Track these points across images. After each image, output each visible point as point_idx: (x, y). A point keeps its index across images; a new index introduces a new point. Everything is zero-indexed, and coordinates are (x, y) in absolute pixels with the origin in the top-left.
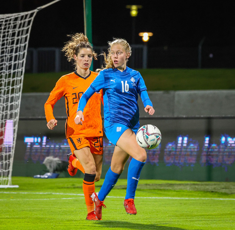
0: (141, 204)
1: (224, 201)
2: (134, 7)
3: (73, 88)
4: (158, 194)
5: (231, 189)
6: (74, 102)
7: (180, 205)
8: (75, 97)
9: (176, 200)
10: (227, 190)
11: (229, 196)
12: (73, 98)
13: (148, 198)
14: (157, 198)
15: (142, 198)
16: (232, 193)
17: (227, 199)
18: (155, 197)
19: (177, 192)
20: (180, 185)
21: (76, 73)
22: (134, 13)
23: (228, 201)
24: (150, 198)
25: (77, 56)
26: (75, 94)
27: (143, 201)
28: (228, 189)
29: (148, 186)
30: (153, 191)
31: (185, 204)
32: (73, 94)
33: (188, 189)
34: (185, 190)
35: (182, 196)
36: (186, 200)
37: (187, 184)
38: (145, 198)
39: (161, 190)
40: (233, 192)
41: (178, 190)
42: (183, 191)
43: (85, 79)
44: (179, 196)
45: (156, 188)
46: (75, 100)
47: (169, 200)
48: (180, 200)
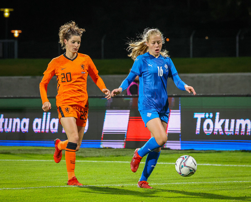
0: (15, 166)
1: (80, 163)
2: (7, 10)
3: (62, 69)
4: (28, 157)
5: (86, 153)
6: (63, 81)
7: (46, 166)
8: (63, 77)
9: (43, 162)
10: (82, 154)
11: (84, 158)
12: (62, 78)
13: (21, 160)
14: (27, 160)
15: (16, 160)
16: (86, 157)
17: (83, 161)
18: (26, 160)
19: (43, 155)
20: (46, 150)
21: (65, 56)
22: (7, 14)
23: (83, 163)
24: (22, 160)
25: (68, 41)
26: (64, 74)
27: (17, 163)
28: (84, 153)
29: (21, 151)
30: (24, 155)
31: (50, 165)
32: (62, 74)
33: (52, 153)
34: (49, 154)
35: (48, 159)
36: (51, 162)
37: (51, 150)
38: (18, 160)
39: (30, 154)
40: (87, 155)
41: (44, 154)
42: (48, 155)
43: (72, 60)
44: (45, 159)
45: (27, 153)
46: (63, 79)
47: (37, 162)
48: (46, 162)
